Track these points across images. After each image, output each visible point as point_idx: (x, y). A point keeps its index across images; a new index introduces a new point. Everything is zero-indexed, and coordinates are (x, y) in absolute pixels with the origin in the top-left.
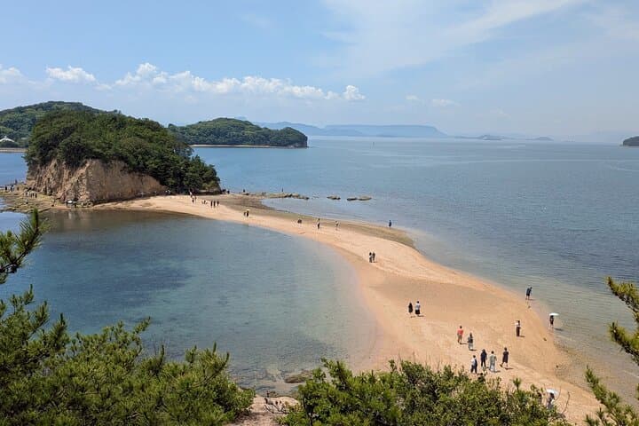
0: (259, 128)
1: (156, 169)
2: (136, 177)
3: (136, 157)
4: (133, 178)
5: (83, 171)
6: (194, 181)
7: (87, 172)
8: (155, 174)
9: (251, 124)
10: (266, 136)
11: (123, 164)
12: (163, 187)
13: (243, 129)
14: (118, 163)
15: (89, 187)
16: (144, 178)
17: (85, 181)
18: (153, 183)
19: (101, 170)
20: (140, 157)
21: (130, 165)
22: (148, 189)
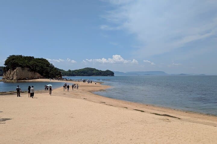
0: (98, 70)
1: (39, 70)
2: (33, 73)
3: (33, 67)
4: (32, 73)
5: (15, 70)
6: (52, 75)
7: (16, 71)
8: (39, 72)
9: (96, 69)
10: (100, 73)
11: (28, 69)
12: (42, 76)
13: (93, 71)
14: (27, 68)
15: (17, 75)
16: (35, 73)
17: (15, 73)
18: (38, 75)
19: (21, 70)
20: (34, 67)
21: (31, 69)
22: (36, 77)
